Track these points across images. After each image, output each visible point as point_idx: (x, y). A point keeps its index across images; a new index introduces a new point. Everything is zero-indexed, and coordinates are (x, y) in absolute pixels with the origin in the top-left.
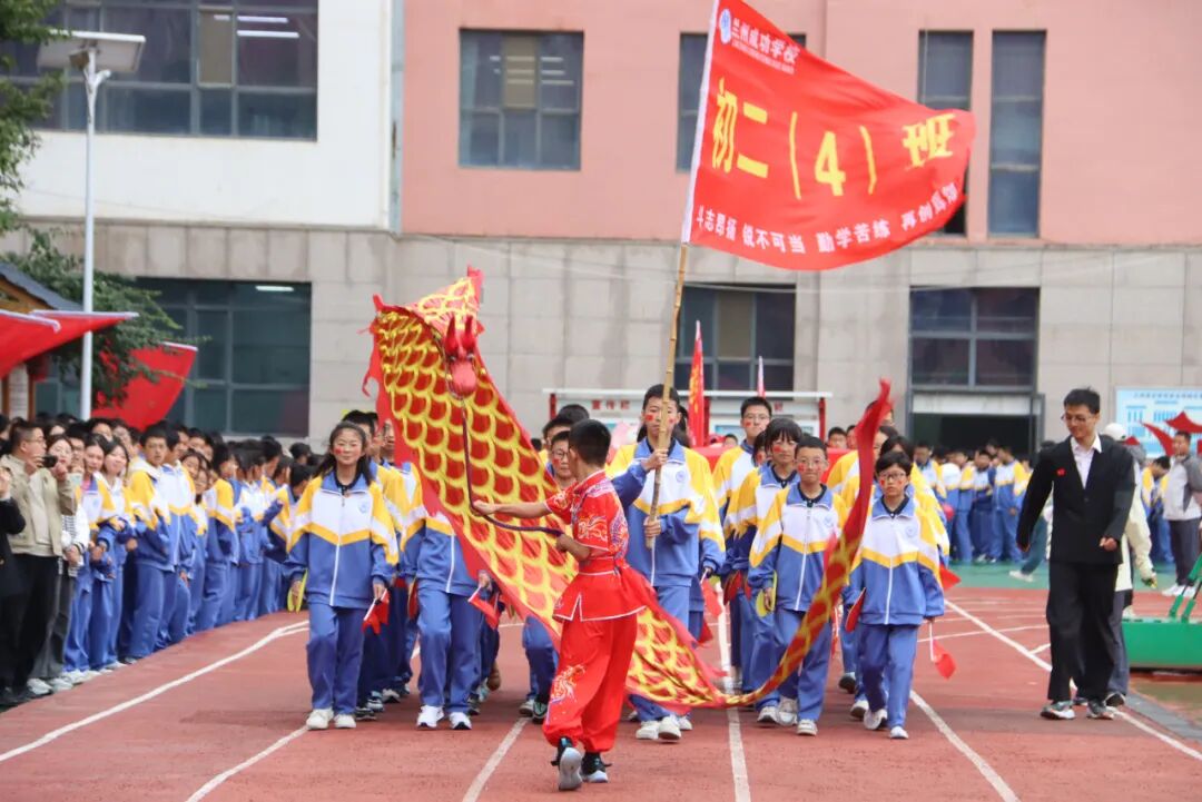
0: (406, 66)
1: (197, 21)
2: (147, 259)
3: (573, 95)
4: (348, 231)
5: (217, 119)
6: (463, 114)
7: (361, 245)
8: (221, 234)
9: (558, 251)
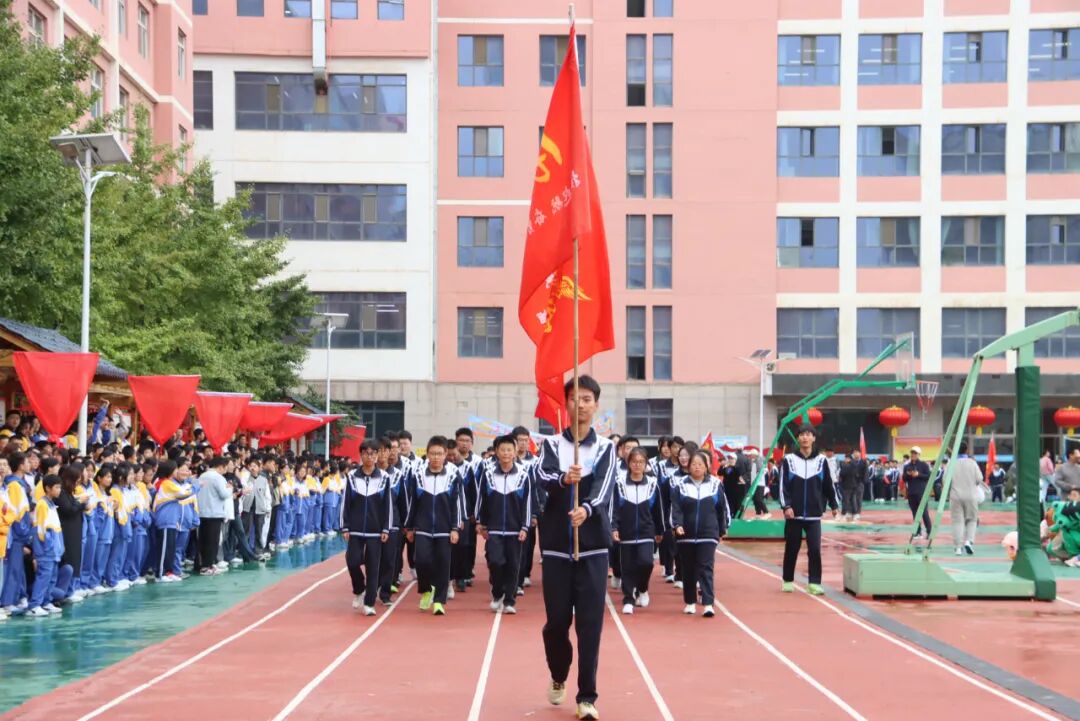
0: (438, 321)
1: (363, 307)
2: (344, 394)
3: (500, 330)
4: (418, 382)
5: (369, 342)
6: (459, 338)
7: (422, 387)
8: (371, 384)
9: (495, 388)
